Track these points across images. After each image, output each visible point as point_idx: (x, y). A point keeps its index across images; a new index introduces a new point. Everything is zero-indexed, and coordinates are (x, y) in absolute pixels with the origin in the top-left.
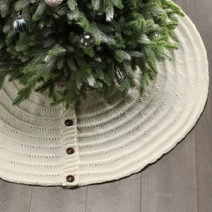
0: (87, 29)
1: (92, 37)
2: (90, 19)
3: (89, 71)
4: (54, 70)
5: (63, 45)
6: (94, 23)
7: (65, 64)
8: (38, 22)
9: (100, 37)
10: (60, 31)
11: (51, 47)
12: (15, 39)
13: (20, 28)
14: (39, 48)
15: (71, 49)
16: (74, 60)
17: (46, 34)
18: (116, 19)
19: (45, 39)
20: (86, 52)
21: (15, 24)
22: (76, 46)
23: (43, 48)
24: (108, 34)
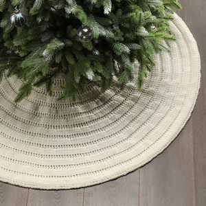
0: (86, 23)
1: (90, 31)
2: (87, 12)
3: (88, 65)
4: (53, 64)
5: (61, 39)
6: (92, 16)
7: (64, 57)
8: (35, 16)
9: (98, 30)
10: (58, 24)
11: (49, 41)
12: (13, 33)
13: (18, 22)
14: (36, 42)
15: (69, 43)
16: (72, 53)
17: (44, 28)
18: (114, 11)
19: (43, 33)
20: (84, 45)
21: (13, 19)
22: (74, 39)
23: (41, 42)
24: (106, 27)
